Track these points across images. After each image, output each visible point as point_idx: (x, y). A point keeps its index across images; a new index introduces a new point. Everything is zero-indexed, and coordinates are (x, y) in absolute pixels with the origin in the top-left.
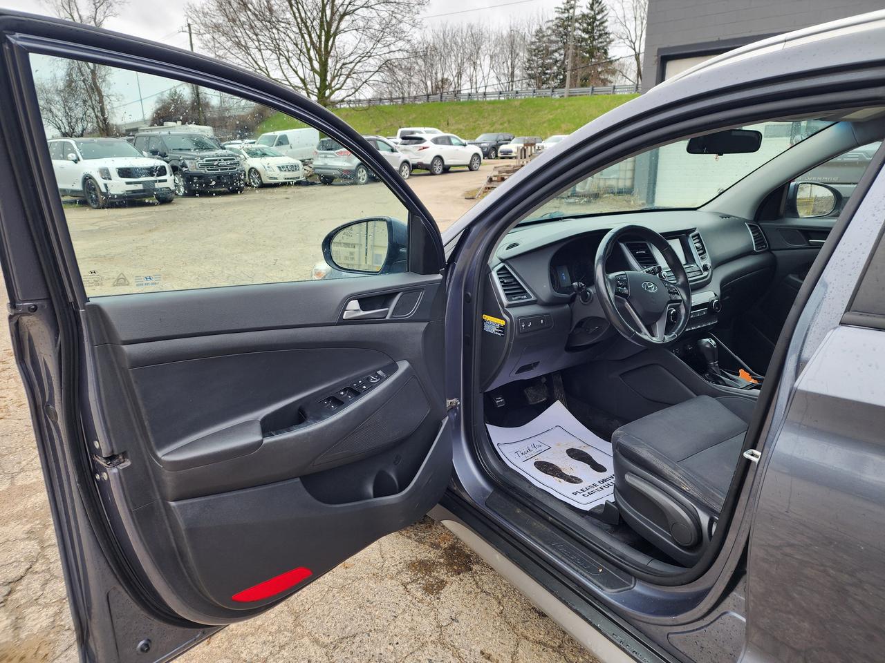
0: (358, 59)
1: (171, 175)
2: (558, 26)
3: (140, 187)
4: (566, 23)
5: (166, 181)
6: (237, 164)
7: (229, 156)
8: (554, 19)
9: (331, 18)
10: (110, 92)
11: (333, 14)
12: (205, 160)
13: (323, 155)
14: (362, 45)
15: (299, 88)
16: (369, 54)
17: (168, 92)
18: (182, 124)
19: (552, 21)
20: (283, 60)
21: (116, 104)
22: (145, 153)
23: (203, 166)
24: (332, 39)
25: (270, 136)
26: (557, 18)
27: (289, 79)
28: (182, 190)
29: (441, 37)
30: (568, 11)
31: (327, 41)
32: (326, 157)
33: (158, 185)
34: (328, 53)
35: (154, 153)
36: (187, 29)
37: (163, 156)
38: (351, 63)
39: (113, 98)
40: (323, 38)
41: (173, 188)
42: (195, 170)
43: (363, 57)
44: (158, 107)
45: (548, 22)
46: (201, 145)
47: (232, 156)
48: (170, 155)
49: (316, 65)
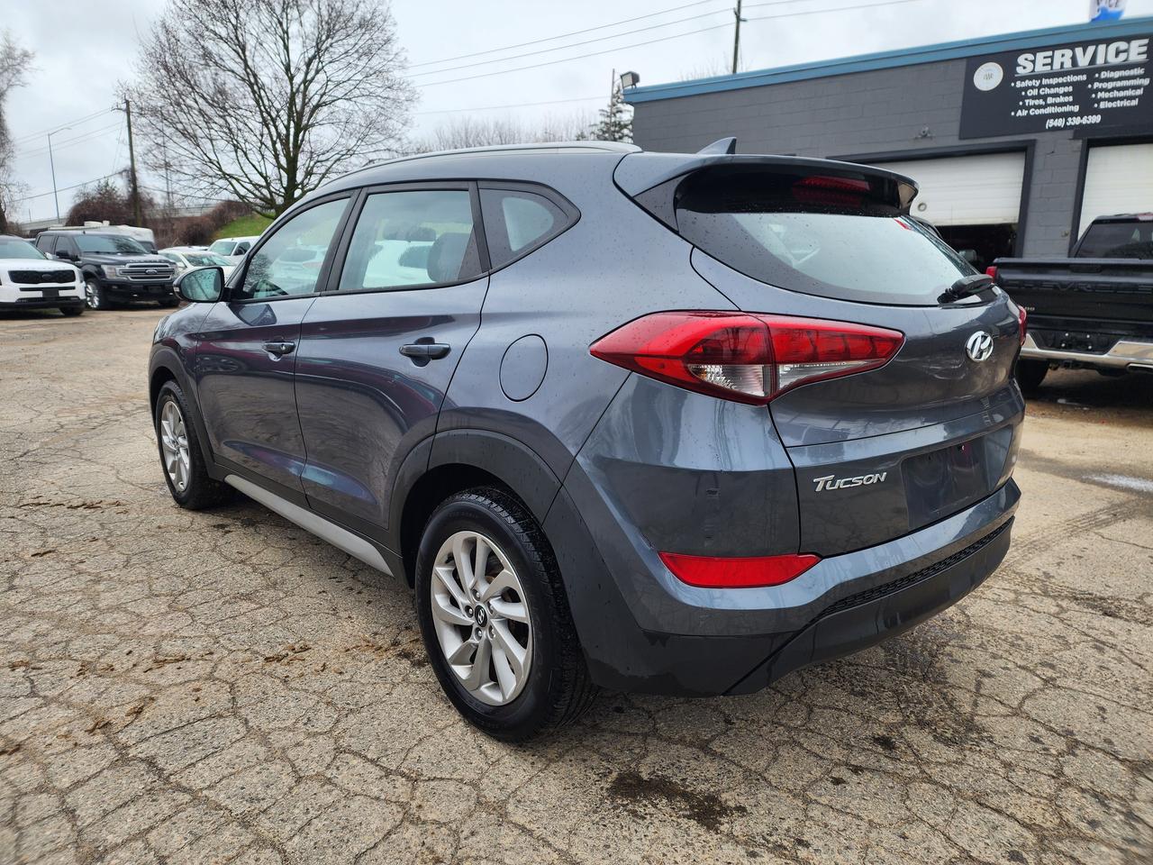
0: (338, 156)
1: (81, 282)
2: (604, 132)
3: (39, 294)
4: (612, 129)
5: (73, 288)
6: (172, 272)
7: (160, 262)
8: (598, 123)
9: (303, 108)
10: (10, 180)
11: (304, 104)
12: (128, 265)
13: (287, 267)
14: (343, 141)
15: (262, 186)
16: (351, 152)
17: (96, 184)
18: (111, 224)
19: (595, 125)
20: (240, 153)
21: (17, 197)
22: (48, 255)
23: (125, 272)
24: (302, 133)
25: (226, 243)
26: (601, 123)
27: (249, 176)
28: (96, 300)
29: (463, 135)
30: (615, 115)
31: (296, 135)
32: (290, 269)
33: (62, 293)
34: (297, 147)
35: (62, 256)
36: (124, 106)
37: (74, 259)
38: (327, 160)
39: (14, 189)
40: (292, 131)
41: (82, 297)
42: (115, 278)
43: (343, 155)
44: (78, 202)
45: (590, 126)
46: (126, 248)
47: (166, 261)
48: (84, 259)
49: (283, 161)
